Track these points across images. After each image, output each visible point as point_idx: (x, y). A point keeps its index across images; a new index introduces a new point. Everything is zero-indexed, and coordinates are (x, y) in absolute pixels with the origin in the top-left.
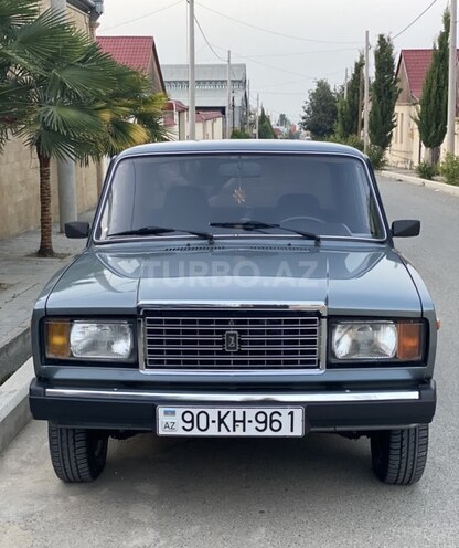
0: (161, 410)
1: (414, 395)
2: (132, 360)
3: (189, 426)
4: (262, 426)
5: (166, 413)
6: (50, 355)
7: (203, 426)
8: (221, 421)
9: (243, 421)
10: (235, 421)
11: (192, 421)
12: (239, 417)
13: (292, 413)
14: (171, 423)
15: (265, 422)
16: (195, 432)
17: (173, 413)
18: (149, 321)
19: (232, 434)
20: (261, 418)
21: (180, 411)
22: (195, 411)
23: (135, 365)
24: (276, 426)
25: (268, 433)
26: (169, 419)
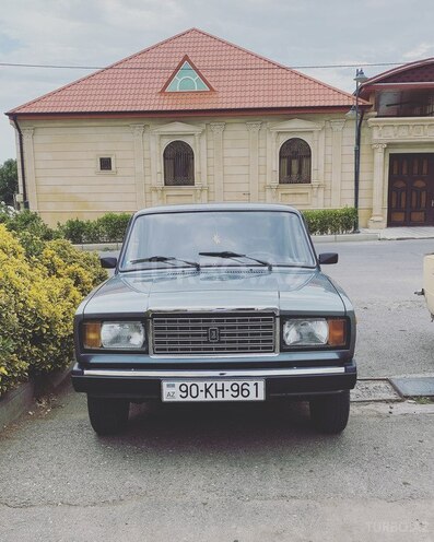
0: (164, 384)
1: (341, 370)
2: (144, 349)
3: (184, 394)
4: (236, 394)
5: (168, 386)
6: (87, 347)
7: (194, 394)
8: (207, 390)
9: (222, 390)
10: (217, 391)
11: (186, 391)
12: (220, 387)
13: (256, 384)
14: (171, 393)
15: (238, 390)
16: (189, 399)
17: (173, 386)
18: (156, 321)
19: (215, 399)
20: (235, 388)
21: (178, 384)
22: (189, 384)
23: (146, 353)
24: (245, 393)
25: (240, 398)
26: (171, 390)
